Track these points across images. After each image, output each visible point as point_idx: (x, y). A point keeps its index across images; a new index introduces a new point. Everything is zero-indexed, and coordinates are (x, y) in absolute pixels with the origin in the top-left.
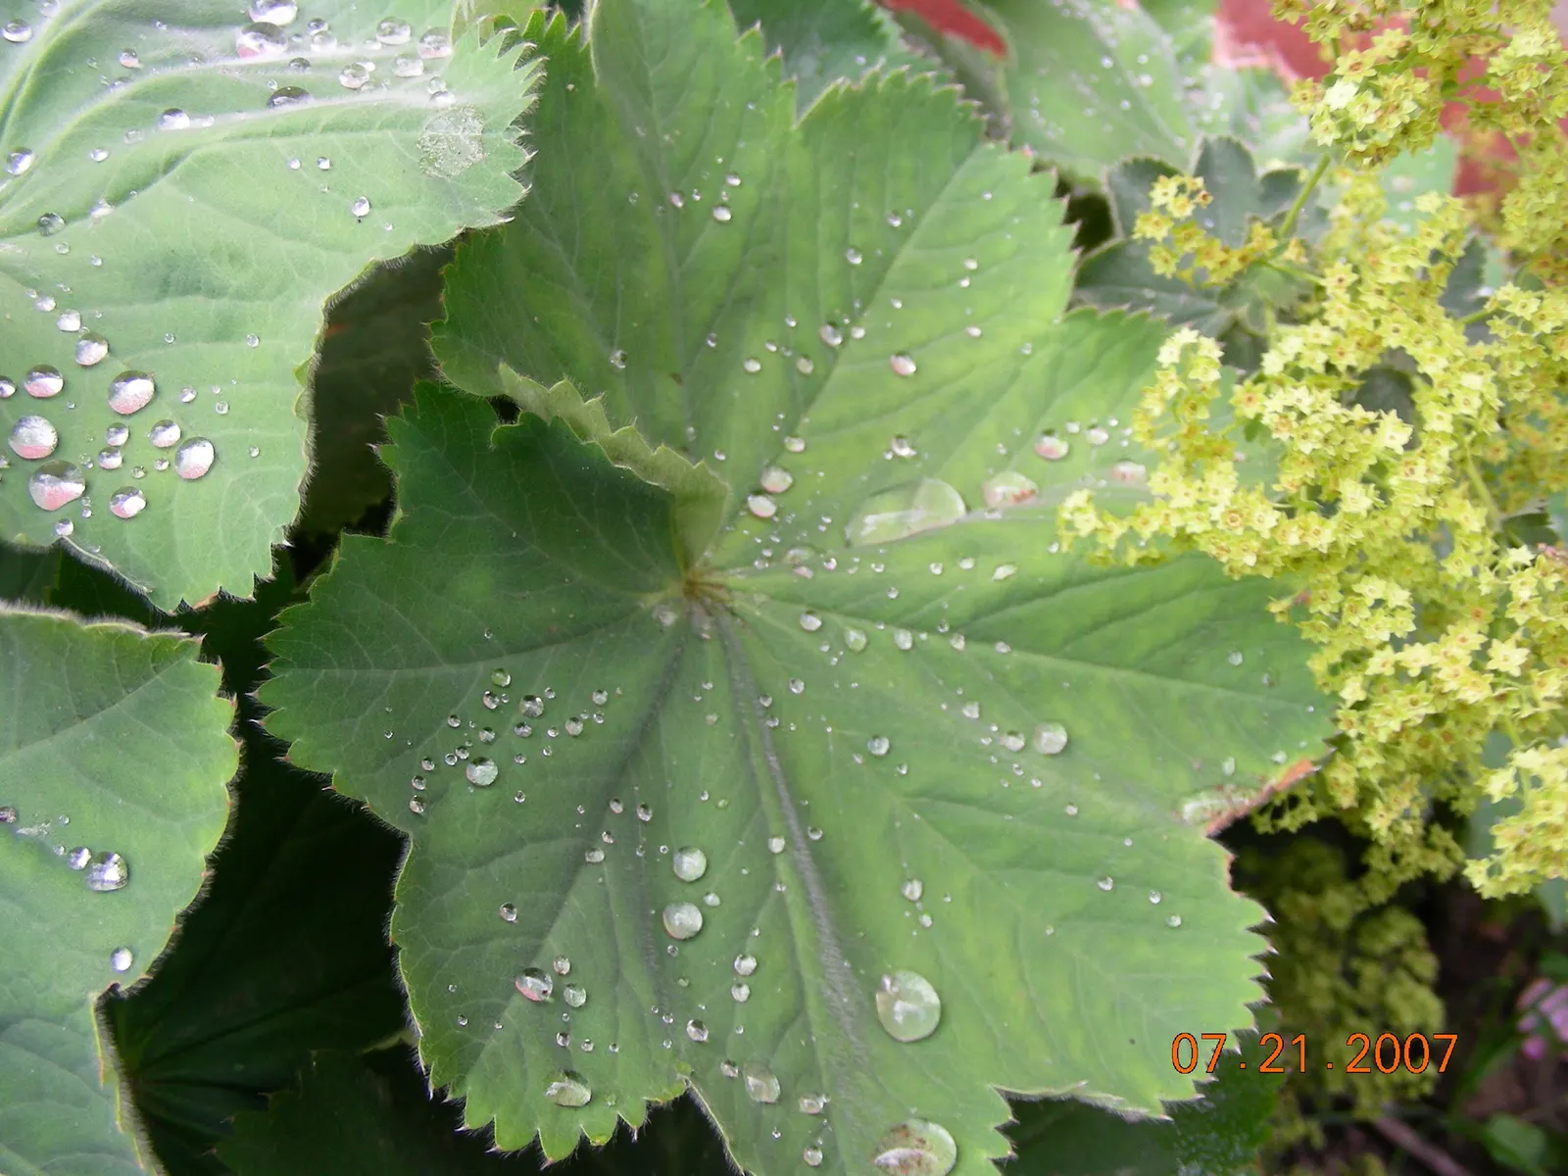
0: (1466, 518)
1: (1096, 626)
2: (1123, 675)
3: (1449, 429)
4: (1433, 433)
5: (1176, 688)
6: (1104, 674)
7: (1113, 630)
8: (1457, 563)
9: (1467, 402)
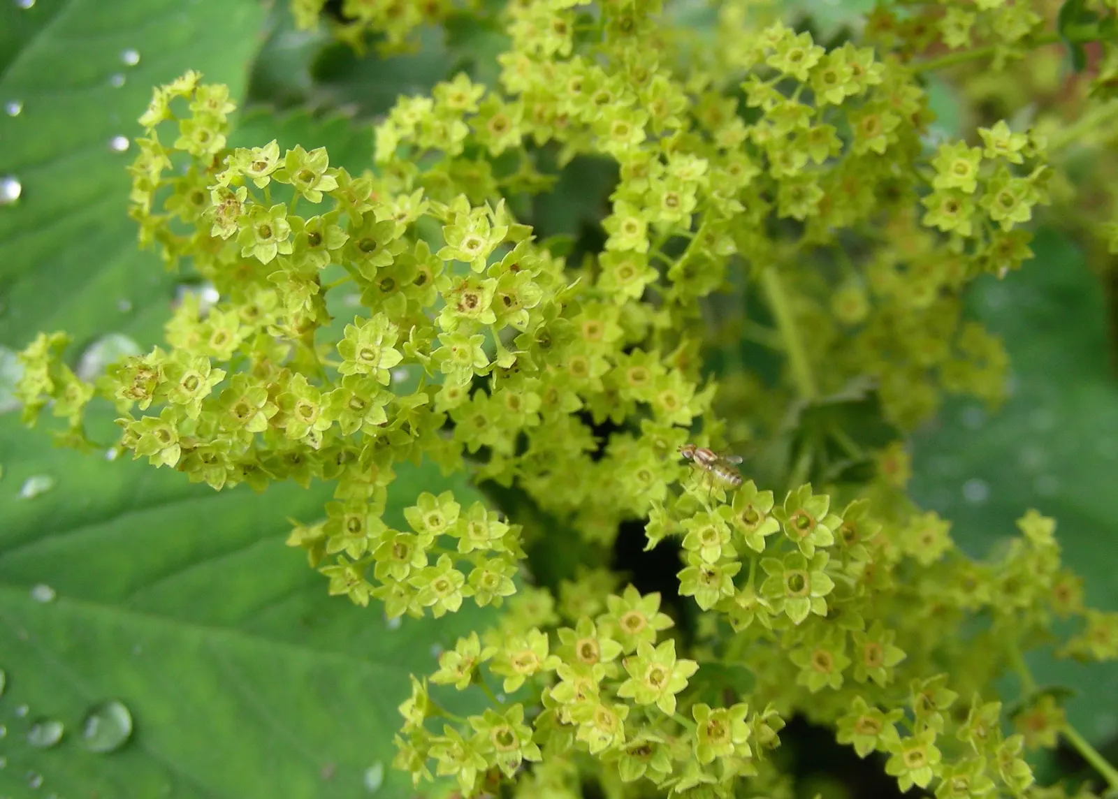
0: (669, 400)
1: (173, 567)
2: (221, 639)
3: (643, 246)
4: (619, 256)
5: (301, 659)
6: (193, 636)
7: (198, 575)
8: (641, 475)
9: (673, 202)
